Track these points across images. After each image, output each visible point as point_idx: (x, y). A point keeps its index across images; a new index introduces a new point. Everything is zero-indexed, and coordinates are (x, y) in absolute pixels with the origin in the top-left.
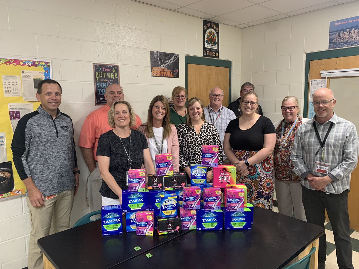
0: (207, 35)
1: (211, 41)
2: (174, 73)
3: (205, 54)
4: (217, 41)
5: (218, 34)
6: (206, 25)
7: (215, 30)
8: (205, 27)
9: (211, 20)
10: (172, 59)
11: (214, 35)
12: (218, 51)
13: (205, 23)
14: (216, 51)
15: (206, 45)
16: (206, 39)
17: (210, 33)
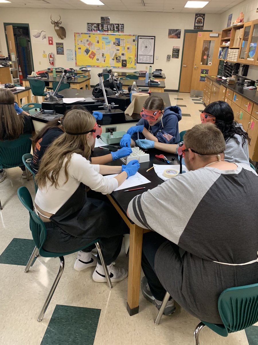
0: (197, 20)
1: (199, 22)
2: (178, 37)
3: (195, 28)
4: (203, 22)
5: (204, 19)
6: (197, 16)
7: (202, 17)
8: (196, 16)
9: (199, 13)
10: (178, 31)
11: (201, 19)
12: (203, 26)
13: (196, 15)
14: (201, 26)
15: (196, 24)
16: (196, 22)
17: (199, 19)
